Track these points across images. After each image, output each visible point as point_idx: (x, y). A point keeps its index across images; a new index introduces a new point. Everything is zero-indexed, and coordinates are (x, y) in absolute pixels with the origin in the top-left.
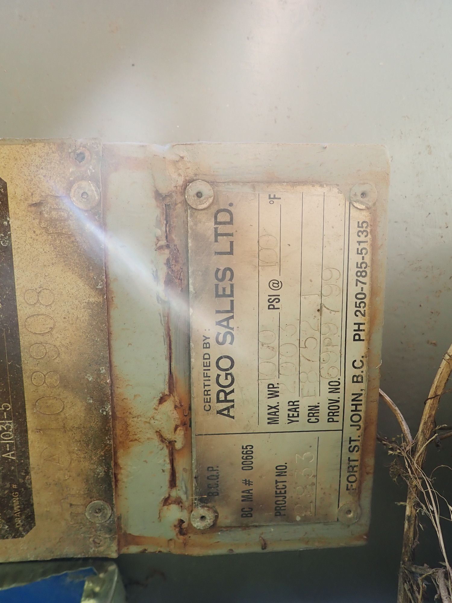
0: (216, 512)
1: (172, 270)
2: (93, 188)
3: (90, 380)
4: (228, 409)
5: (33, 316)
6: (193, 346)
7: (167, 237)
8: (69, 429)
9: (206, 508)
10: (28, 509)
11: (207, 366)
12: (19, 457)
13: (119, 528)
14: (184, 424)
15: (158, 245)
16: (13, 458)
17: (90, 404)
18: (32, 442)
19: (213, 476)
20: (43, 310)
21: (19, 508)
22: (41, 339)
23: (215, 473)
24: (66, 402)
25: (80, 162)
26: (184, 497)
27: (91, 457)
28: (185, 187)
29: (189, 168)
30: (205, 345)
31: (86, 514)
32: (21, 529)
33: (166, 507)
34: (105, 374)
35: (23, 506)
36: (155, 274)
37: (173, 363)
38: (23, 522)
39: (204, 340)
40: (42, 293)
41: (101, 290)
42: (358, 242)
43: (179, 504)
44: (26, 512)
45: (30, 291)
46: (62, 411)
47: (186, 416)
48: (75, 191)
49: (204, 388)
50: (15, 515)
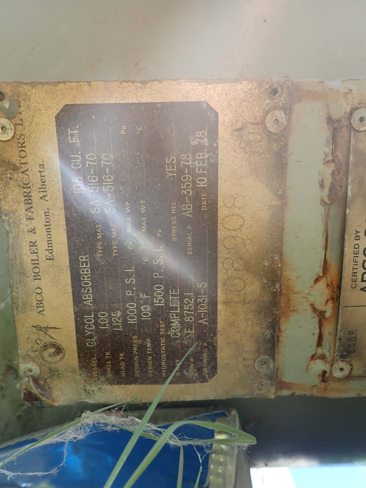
0: (351, 365)
1: (335, 179)
2: (283, 116)
3: (266, 265)
5: (229, 216)
6: (347, 238)
7: (332, 153)
8: (247, 302)
9: (345, 362)
10: (213, 362)
11: (356, 254)
12: (210, 323)
13: (277, 377)
14: (332, 299)
15: (326, 160)
16: (205, 323)
17: (265, 283)
18: (220, 311)
19: (353, 338)
20: (237, 211)
21: (207, 361)
22: (233, 233)
23: (354, 336)
24: (247, 281)
25: (273, 96)
26: (327, 354)
27: (261, 323)
28: (351, 113)
29: (354, 99)
30: (356, 237)
31: (255, 366)
32: (207, 376)
33: (312, 362)
34: (277, 260)
35: (210, 359)
36: (321, 183)
37: (328, 252)
38: (209, 371)
39: (356, 234)
40: (237, 199)
41: (281, 195)
43: (323, 359)
44: (211, 363)
45: (228, 197)
46: (243, 289)
47: (334, 292)
48: (269, 119)
49: (353, 271)
50: (204, 366)
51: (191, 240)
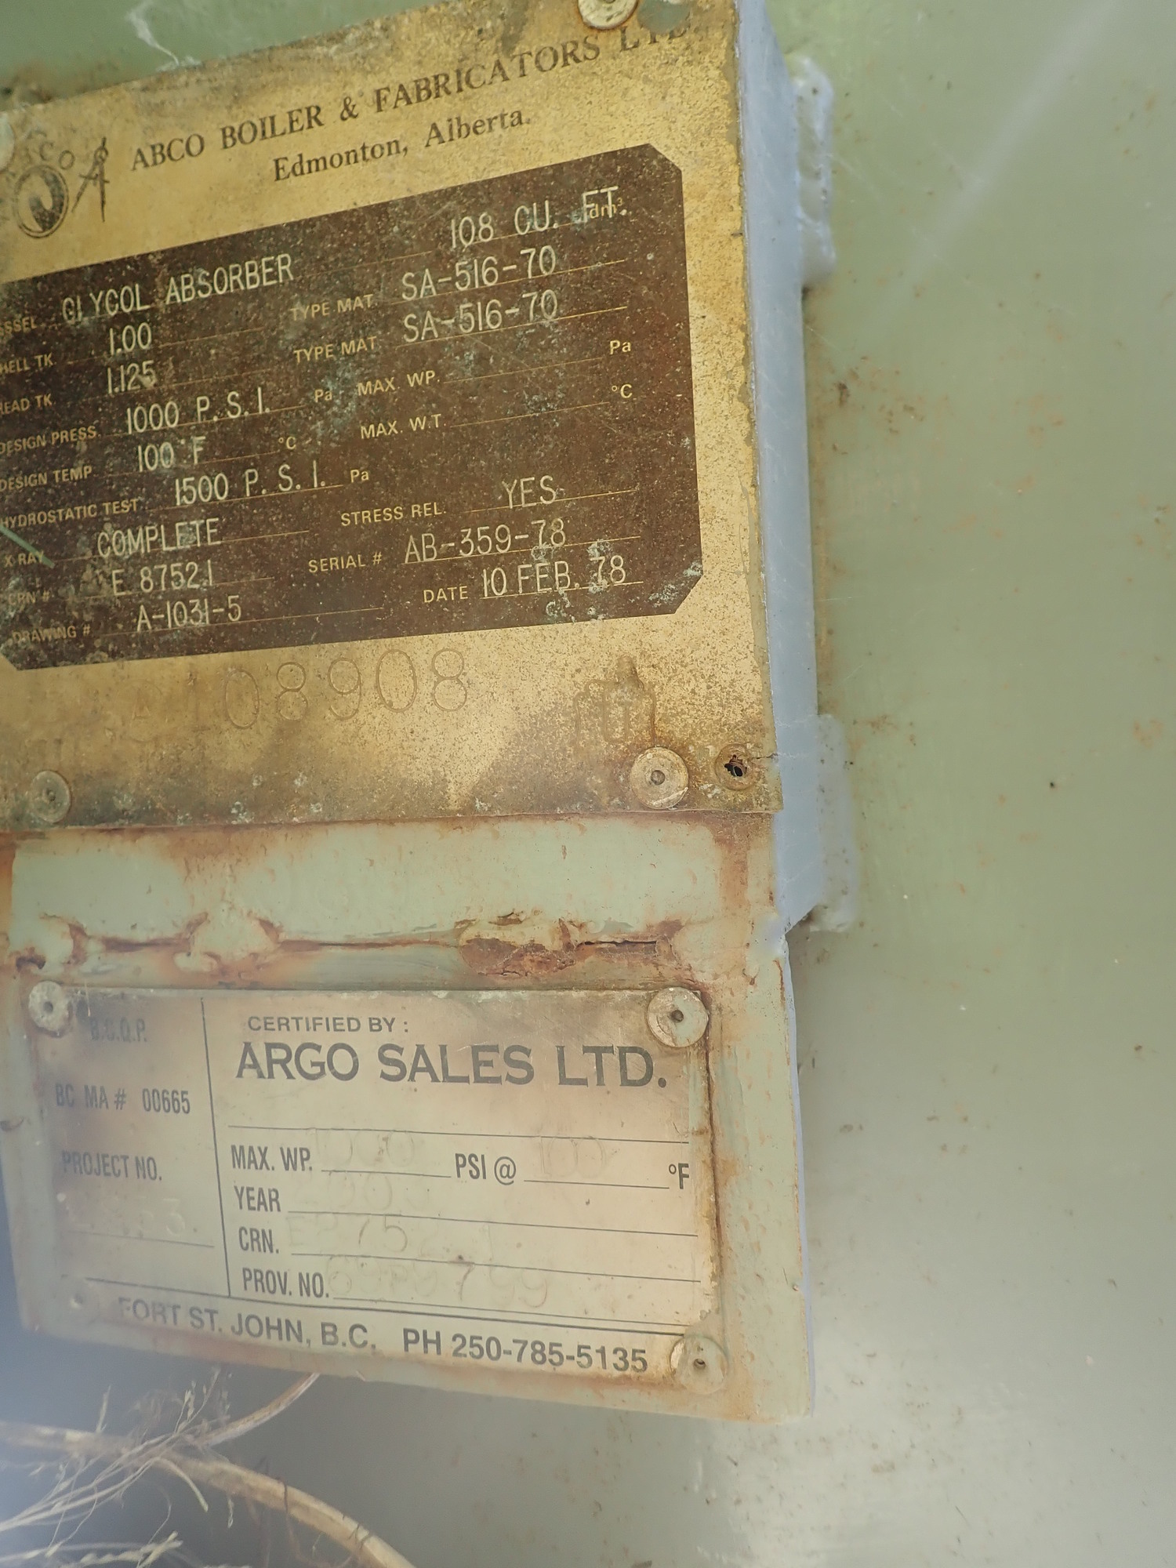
0: (62, 1032)
1: (522, 955)
2: (674, 796)
3: (296, 782)
4: (255, 1065)
5: (412, 668)
6: (373, 997)
7: (588, 943)
8: (200, 737)
9: (67, 1013)
10: (46, 656)
11: (335, 1025)
12: (141, 639)
13: (25, 836)
14: (224, 971)
15: (570, 927)
16: (139, 626)
17: (250, 782)
18: (171, 664)
19: (129, 1031)
20: (425, 688)
21: (47, 639)
22: (369, 683)
23: (134, 1034)
24: (252, 732)
25: (726, 766)
26: (86, 967)
27: (151, 781)
28: (692, 986)
29: (732, 994)
30: (376, 1022)
31: (44, 773)
32: (10, 642)
33: (67, 929)
34: (309, 811)
35: (52, 646)
36: (512, 917)
37: (339, 951)
38: (23, 647)
39: (385, 1019)
40: (458, 686)
41: (472, 807)
42: (603, 1348)
43: (74, 956)
44: (42, 652)
45: (461, 661)
46: (233, 724)
47: (240, 976)
48: (665, 757)
49: (293, 1018)
50: (35, 632)
51: (345, 565)
